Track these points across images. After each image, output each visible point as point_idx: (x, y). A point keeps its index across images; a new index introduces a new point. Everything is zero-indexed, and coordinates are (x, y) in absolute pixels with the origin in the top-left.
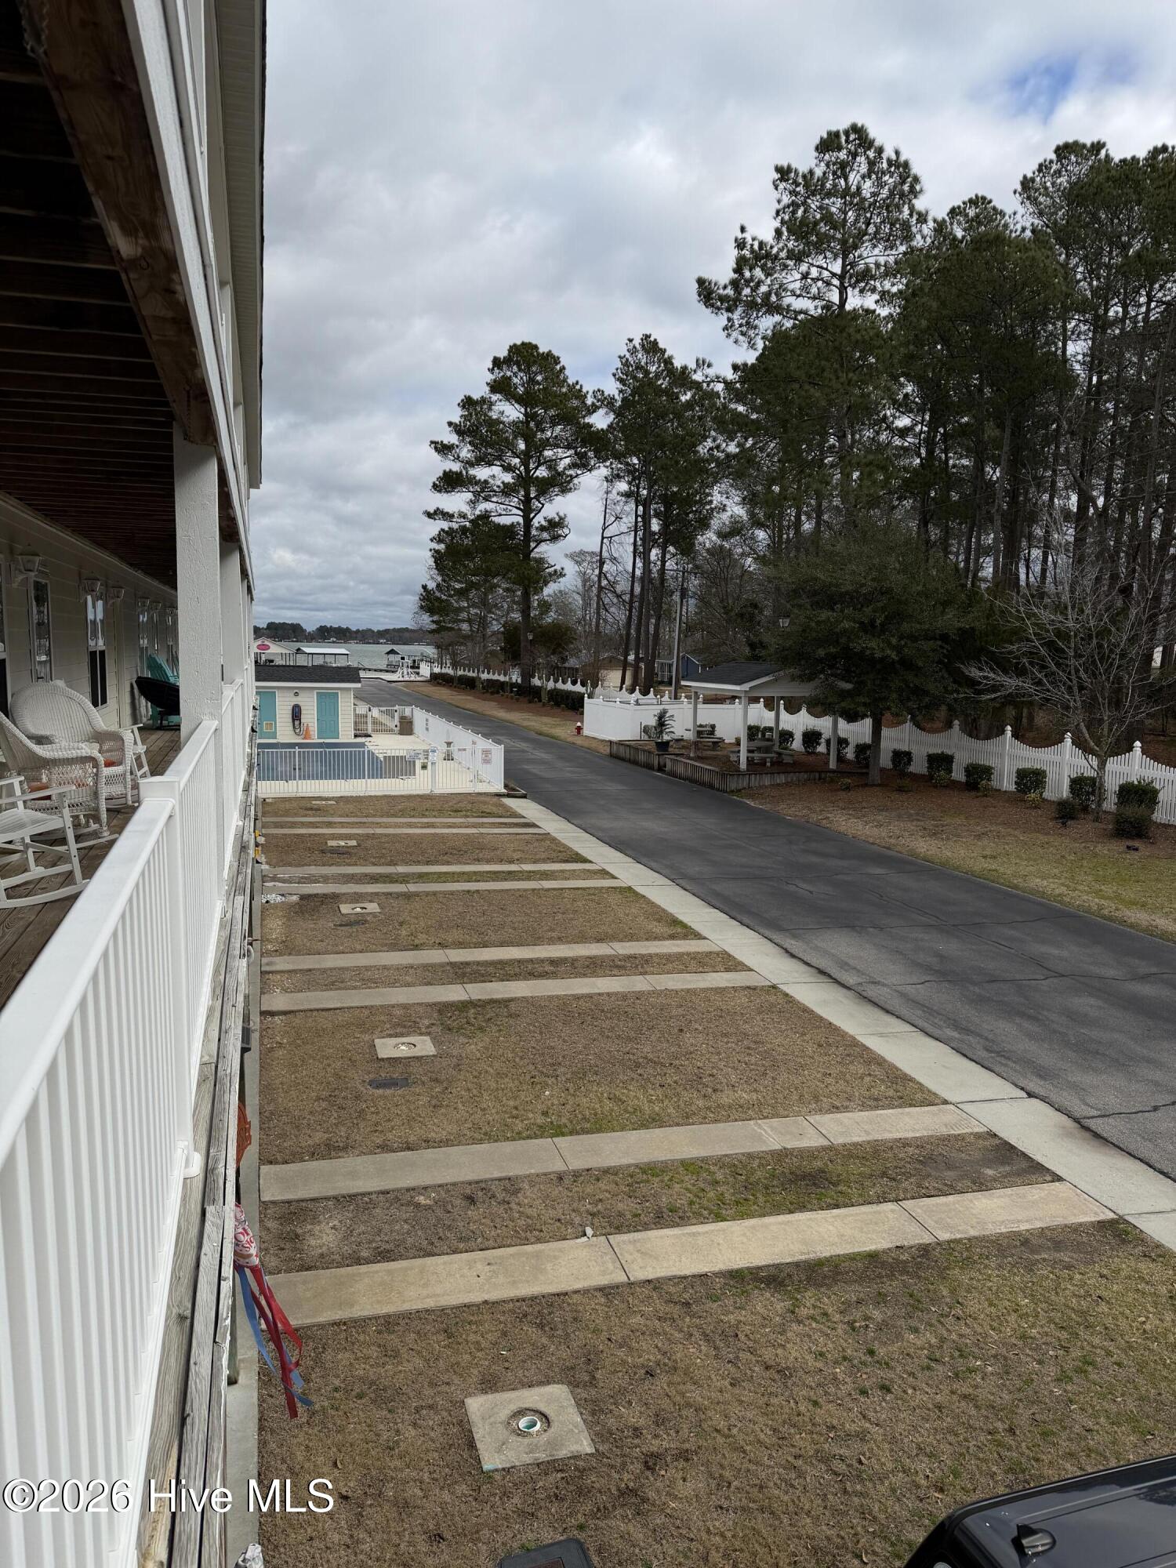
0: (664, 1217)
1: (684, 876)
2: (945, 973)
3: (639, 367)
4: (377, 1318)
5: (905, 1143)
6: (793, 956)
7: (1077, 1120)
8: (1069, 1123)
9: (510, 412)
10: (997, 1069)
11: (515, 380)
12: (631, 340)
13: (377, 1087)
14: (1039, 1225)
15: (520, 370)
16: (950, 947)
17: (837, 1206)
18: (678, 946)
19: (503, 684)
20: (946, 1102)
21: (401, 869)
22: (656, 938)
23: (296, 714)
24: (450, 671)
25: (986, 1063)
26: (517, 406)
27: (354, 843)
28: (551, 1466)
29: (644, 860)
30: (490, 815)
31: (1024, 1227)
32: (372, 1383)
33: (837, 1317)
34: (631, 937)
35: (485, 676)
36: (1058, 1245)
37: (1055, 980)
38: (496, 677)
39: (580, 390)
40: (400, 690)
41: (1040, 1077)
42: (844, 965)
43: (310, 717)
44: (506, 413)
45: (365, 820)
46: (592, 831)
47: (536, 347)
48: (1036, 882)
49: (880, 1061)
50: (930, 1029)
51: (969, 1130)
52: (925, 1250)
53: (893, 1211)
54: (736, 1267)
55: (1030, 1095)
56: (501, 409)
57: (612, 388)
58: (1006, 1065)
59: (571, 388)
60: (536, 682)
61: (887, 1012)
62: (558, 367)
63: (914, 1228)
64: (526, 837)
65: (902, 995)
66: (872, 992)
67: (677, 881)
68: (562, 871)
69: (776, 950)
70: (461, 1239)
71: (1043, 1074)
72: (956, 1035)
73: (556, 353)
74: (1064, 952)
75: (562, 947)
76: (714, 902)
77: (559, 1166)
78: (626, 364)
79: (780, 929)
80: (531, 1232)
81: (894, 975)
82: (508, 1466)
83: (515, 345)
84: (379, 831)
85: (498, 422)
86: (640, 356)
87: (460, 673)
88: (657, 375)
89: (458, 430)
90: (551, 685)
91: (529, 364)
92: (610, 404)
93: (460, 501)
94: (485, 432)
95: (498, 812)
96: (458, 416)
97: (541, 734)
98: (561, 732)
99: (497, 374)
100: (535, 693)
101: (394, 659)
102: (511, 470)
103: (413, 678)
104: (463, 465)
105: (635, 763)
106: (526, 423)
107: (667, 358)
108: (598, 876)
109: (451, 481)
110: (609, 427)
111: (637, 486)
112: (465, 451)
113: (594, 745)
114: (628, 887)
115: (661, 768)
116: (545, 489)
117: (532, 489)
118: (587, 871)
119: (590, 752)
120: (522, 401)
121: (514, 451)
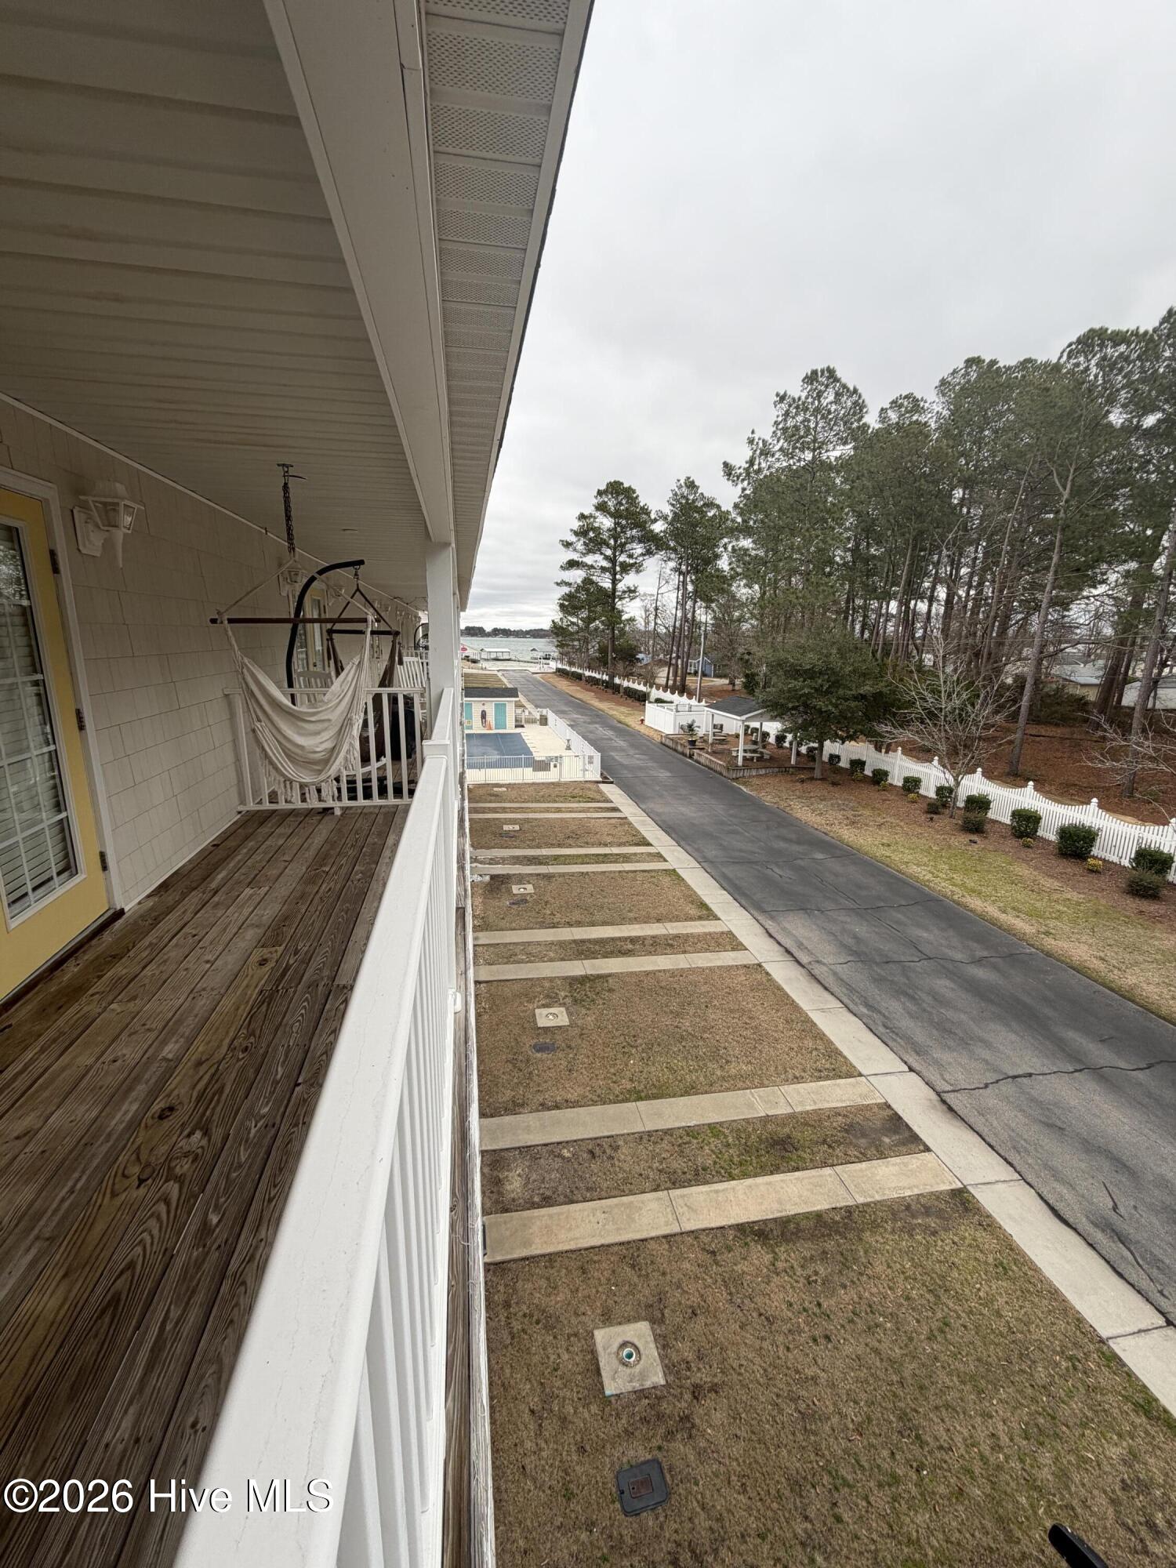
0: (699, 1176)
1: (706, 860)
2: (859, 954)
3: (683, 497)
4: (544, 1256)
5: (836, 1112)
6: (771, 936)
7: (938, 1094)
8: (934, 1096)
9: (606, 522)
10: (890, 1043)
12: (679, 481)
13: (538, 1051)
14: (916, 1191)
15: (613, 497)
16: (861, 929)
17: (797, 1169)
18: (703, 926)
19: (598, 680)
20: (860, 1075)
21: (545, 852)
22: (692, 919)
23: (484, 715)
24: (568, 668)
25: (884, 1038)
26: (610, 518)
27: (517, 827)
28: (641, 1394)
29: (682, 843)
30: (593, 800)
31: (908, 1193)
32: (544, 1311)
33: (799, 1271)
34: (677, 919)
35: (588, 673)
36: (927, 1211)
37: (925, 962)
38: (593, 675)
39: (647, 509)
40: (539, 682)
41: (918, 1053)
42: (800, 945)
43: (491, 718)
44: (604, 523)
45: (523, 805)
46: (651, 816)
47: (622, 484)
48: (914, 869)
49: (820, 1036)
50: (851, 1006)
51: (874, 1101)
52: (849, 1211)
53: (830, 1175)
54: (741, 1222)
55: (911, 1069)
56: (601, 520)
57: (667, 510)
58: (895, 1040)
59: (642, 508)
60: (617, 681)
61: (826, 989)
62: (634, 496)
63: (842, 1191)
64: (613, 821)
65: (835, 974)
66: (818, 970)
67: (703, 864)
68: (635, 854)
69: (760, 930)
70: (588, 1189)
71: (919, 1051)
72: (865, 1011)
73: (633, 487)
74: (930, 935)
75: (637, 926)
76: (725, 885)
77: (639, 1128)
79: (764, 911)
80: (625, 1187)
81: (830, 956)
82: (618, 1392)
83: (610, 483)
84: (531, 816)
85: (599, 528)
86: (684, 490)
87: (573, 669)
88: (694, 501)
89: (576, 533)
90: (626, 684)
91: (618, 494)
92: (665, 518)
93: (577, 576)
94: (591, 534)
95: (598, 797)
96: (576, 525)
97: (620, 722)
98: (632, 721)
99: (600, 500)
100: (616, 689)
101: (535, 654)
102: (606, 558)
103: (546, 669)
104: (578, 555)
105: (676, 750)
106: (615, 529)
107: (700, 491)
108: (656, 859)
109: (572, 564)
110: (664, 532)
111: (680, 564)
112: (580, 546)
113: (652, 733)
114: (674, 870)
115: (691, 756)
116: (626, 568)
117: (618, 569)
118: (650, 854)
119: (650, 739)
120: (612, 515)
121: (608, 546)
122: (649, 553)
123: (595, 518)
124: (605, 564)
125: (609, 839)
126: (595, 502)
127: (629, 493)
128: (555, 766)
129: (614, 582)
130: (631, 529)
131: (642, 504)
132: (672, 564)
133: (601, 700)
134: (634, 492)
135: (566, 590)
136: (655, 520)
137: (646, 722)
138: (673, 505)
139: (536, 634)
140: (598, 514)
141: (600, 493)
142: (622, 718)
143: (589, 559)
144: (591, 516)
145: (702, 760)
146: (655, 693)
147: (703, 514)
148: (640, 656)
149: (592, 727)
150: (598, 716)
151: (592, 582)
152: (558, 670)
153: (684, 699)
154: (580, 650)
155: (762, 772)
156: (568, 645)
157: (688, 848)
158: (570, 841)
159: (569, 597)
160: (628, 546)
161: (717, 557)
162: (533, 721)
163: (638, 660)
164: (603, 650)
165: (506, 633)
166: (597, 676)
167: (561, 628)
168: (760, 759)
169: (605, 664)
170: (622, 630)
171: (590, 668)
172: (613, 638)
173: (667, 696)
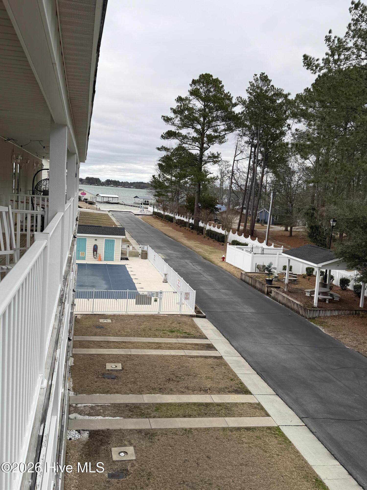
3: (258, 87)
9: (198, 104)
11: (201, 90)
12: (256, 75)
15: (204, 86)
19: (186, 223)
21: (146, 398)
23: (95, 249)
24: (162, 212)
26: (201, 102)
27: (119, 366)
30: (189, 336)
35: (177, 217)
38: (182, 218)
39: (230, 96)
40: (139, 221)
43: (101, 251)
44: (196, 105)
45: (126, 340)
46: (245, 355)
47: (212, 76)
56: (194, 103)
57: (245, 96)
59: (226, 95)
60: (201, 224)
62: (221, 85)
64: (210, 361)
68: (236, 405)
73: (220, 79)
78: (252, 85)
83: (202, 75)
84: (134, 352)
85: (192, 108)
86: (259, 82)
87: (166, 213)
88: (266, 91)
89: (175, 111)
90: (208, 227)
91: (208, 84)
92: (244, 103)
93: (173, 143)
94: (186, 113)
95: (193, 332)
96: (175, 105)
97: (205, 259)
98: (215, 258)
99: (194, 87)
100: (201, 230)
101: (137, 200)
102: (196, 131)
103: (145, 212)
104: (176, 128)
105: (255, 287)
106: (205, 110)
107: (271, 84)
108: (258, 412)
109: (170, 135)
110: (242, 113)
111: (253, 139)
112: (177, 121)
113: (232, 270)
114: (278, 428)
115: (268, 293)
116: (211, 140)
117: (205, 139)
118: (251, 405)
119: (231, 275)
120: (203, 100)
121: (199, 123)
122: (230, 129)
123: (190, 101)
124: (195, 135)
125: (208, 384)
126: (190, 88)
127: (216, 83)
128: (156, 300)
129: (202, 150)
130: (217, 110)
131: (226, 92)
132: (246, 139)
133: (189, 239)
134: (220, 82)
135: (164, 153)
136: (235, 105)
137: (227, 260)
138: (250, 93)
139: (139, 185)
140: (191, 98)
141: (194, 82)
142: (207, 254)
143: (184, 132)
144: (187, 99)
145: (280, 298)
146: (232, 237)
147: (274, 101)
148: (218, 206)
149: (183, 261)
150: (187, 252)
151: (184, 149)
152: (154, 213)
153: (256, 243)
154: (172, 200)
155: (336, 313)
156: (163, 195)
157: (286, 398)
158: (171, 385)
159: (166, 159)
160: (214, 124)
161: (283, 134)
162: (136, 255)
163: (217, 209)
164: (190, 200)
165: (116, 184)
166: (185, 220)
167: (159, 181)
168: (331, 301)
169: (192, 211)
170: (205, 186)
171: (179, 213)
172: (199, 192)
173: (242, 239)
